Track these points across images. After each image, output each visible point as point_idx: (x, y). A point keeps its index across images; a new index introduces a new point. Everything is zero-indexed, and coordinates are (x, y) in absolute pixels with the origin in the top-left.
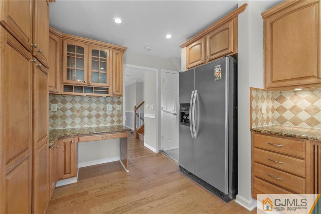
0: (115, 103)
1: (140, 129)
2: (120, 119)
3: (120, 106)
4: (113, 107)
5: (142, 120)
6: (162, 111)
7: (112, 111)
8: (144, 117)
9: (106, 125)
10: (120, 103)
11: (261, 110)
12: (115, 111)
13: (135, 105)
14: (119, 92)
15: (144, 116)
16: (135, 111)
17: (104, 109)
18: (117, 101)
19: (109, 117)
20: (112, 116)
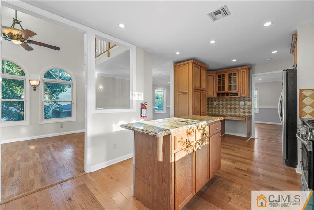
2: (250, 111)
7: (244, 106)
9: (241, 114)
10: (250, 100)
12: (246, 106)
14: (245, 94)
17: (239, 104)
18: (248, 99)
19: (242, 109)
20: (244, 109)
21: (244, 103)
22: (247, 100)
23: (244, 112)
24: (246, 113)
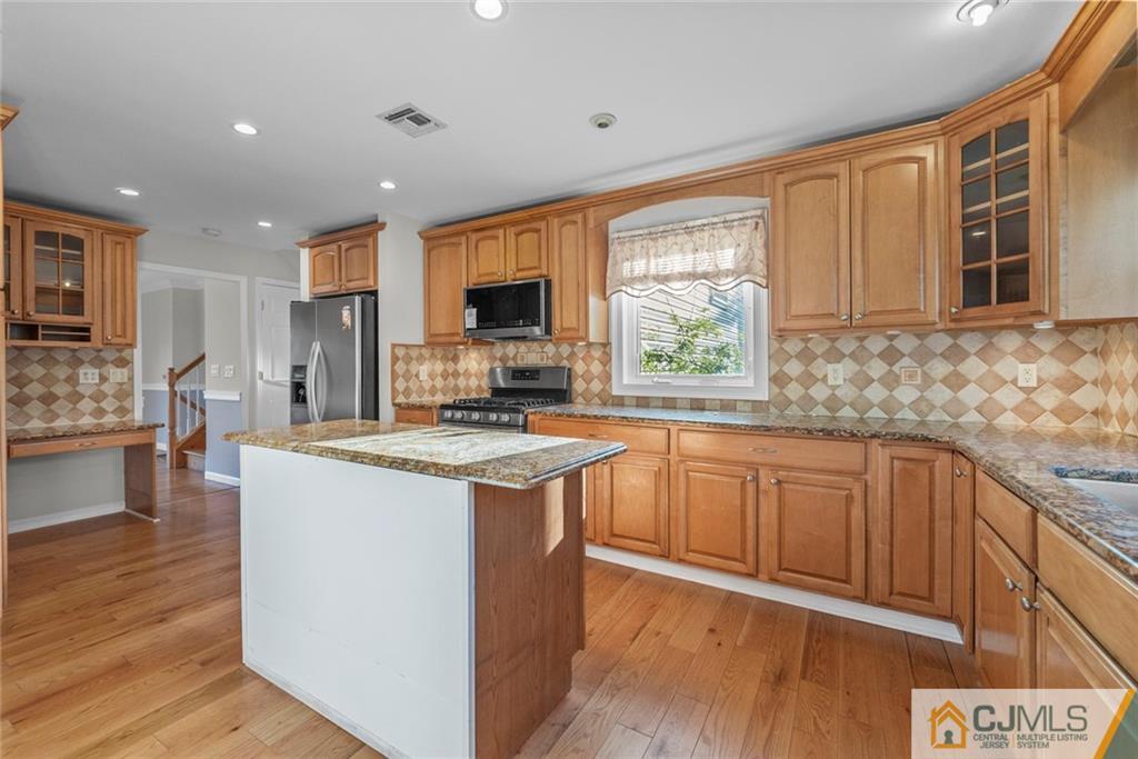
0: (107, 362)
1: (189, 440)
2: (127, 404)
3: (125, 370)
4: (100, 375)
5: (197, 413)
6: (259, 383)
7: (96, 384)
8: (203, 401)
9: (80, 422)
10: (123, 363)
11: (417, 376)
12: (106, 384)
13: (171, 366)
14: (124, 335)
15: (206, 397)
16: (172, 385)
17: (72, 380)
18: (113, 358)
19: (87, 399)
20: (98, 397)
21: (97, 371)
22: (112, 362)
23: (100, 412)
24: (107, 412)
